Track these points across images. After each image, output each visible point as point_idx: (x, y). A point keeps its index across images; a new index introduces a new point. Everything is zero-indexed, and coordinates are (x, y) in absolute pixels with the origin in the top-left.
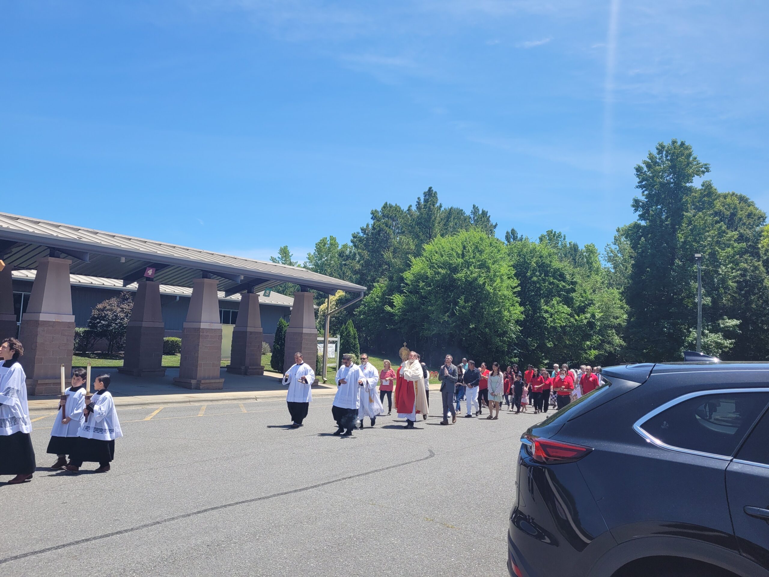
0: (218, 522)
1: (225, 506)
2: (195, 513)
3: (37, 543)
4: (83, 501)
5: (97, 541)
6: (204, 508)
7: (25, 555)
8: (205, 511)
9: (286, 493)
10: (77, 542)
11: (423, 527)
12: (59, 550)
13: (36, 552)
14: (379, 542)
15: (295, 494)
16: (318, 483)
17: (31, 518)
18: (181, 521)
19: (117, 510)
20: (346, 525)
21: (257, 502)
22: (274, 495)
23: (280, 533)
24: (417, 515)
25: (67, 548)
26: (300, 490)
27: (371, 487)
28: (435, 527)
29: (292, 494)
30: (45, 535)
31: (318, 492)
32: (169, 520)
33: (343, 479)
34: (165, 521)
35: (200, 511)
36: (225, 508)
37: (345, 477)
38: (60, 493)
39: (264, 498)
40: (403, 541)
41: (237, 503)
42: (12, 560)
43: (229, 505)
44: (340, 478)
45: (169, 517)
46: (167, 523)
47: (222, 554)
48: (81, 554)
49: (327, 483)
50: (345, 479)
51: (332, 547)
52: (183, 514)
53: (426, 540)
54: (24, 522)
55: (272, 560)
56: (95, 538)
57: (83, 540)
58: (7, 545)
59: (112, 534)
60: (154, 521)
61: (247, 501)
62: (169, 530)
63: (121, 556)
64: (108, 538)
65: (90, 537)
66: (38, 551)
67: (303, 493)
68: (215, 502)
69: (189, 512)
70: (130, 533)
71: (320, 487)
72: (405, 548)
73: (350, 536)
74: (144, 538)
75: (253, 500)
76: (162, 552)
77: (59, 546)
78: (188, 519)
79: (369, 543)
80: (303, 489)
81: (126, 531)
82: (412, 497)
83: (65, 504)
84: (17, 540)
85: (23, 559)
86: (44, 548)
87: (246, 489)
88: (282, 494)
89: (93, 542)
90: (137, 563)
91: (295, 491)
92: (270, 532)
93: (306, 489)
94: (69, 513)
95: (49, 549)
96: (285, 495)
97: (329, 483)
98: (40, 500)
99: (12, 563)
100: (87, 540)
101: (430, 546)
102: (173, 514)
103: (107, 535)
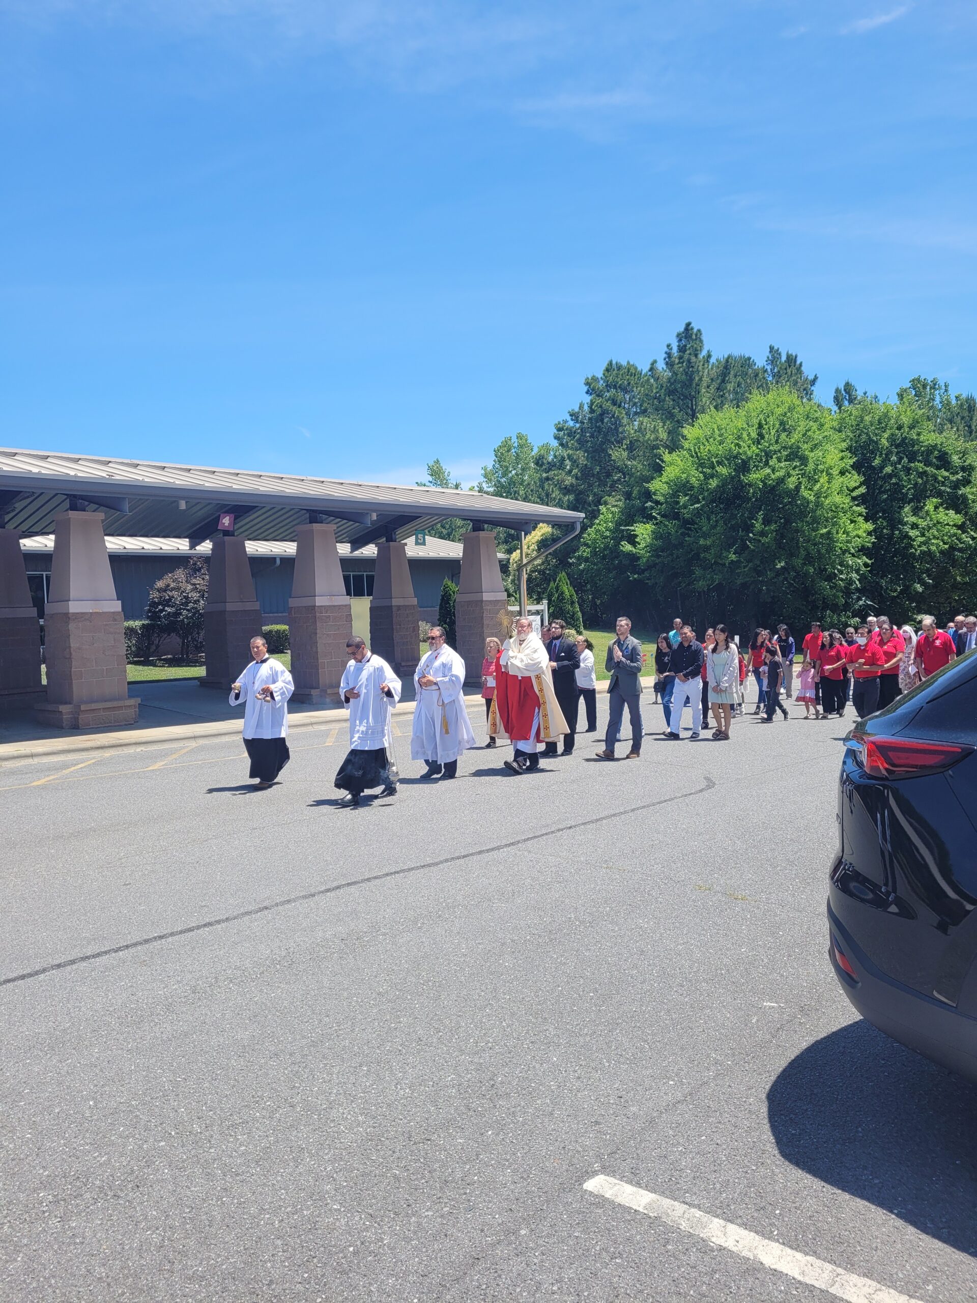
0: (358, 903)
1: (369, 880)
2: (322, 892)
3: (89, 943)
4: (154, 881)
5: (176, 938)
6: (335, 884)
7: (73, 962)
8: (338, 887)
9: (464, 857)
10: (147, 941)
11: (693, 901)
12: (121, 953)
13: (88, 958)
14: (617, 925)
15: (479, 857)
16: (517, 839)
17: (80, 909)
18: (301, 904)
19: (204, 892)
20: (563, 902)
21: (418, 871)
22: (447, 861)
23: (456, 917)
24: (683, 881)
25: (132, 950)
26: (488, 851)
27: (606, 841)
28: (714, 899)
29: (475, 857)
30: (100, 933)
31: (518, 852)
32: (283, 903)
33: (559, 830)
34: (277, 905)
35: (330, 889)
36: (368, 883)
37: (561, 827)
38: (120, 870)
39: (429, 865)
40: (658, 923)
41: (387, 875)
42: (53, 969)
43: (375, 878)
44: (553, 829)
45: (282, 899)
46: (280, 908)
47: (364, 951)
48: (152, 958)
49: (531, 838)
50: (562, 830)
51: (540, 936)
52: (304, 893)
53: (698, 921)
54: (70, 915)
55: (442, 958)
56: (172, 934)
57: (155, 938)
58: (46, 948)
59: (198, 927)
60: (260, 906)
61: (403, 871)
62: (282, 918)
63: (212, 958)
64: (191, 934)
65: (166, 932)
66: (91, 955)
67: (493, 855)
68: (352, 875)
69: (313, 891)
70: (223, 925)
71: (520, 845)
72: (661, 935)
73: (570, 918)
74: (246, 931)
75: (412, 869)
76: (272, 951)
77: (120, 948)
78: (312, 902)
79: (601, 928)
80: (493, 849)
81: (218, 922)
82: (674, 855)
83: (128, 887)
84: (60, 940)
85: (69, 968)
86: (99, 951)
87: (401, 852)
88: (458, 858)
89: (170, 939)
90: (235, 969)
91: (480, 852)
92: (440, 916)
93: (498, 848)
94: (134, 899)
95: (106, 953)
96: (463, 860)
97: (535, 837)
98: (92, 882)
99: (53, 974)
100: (161, 937)
101: (704, 930)
102: (289, 894)
103: (190, 928)
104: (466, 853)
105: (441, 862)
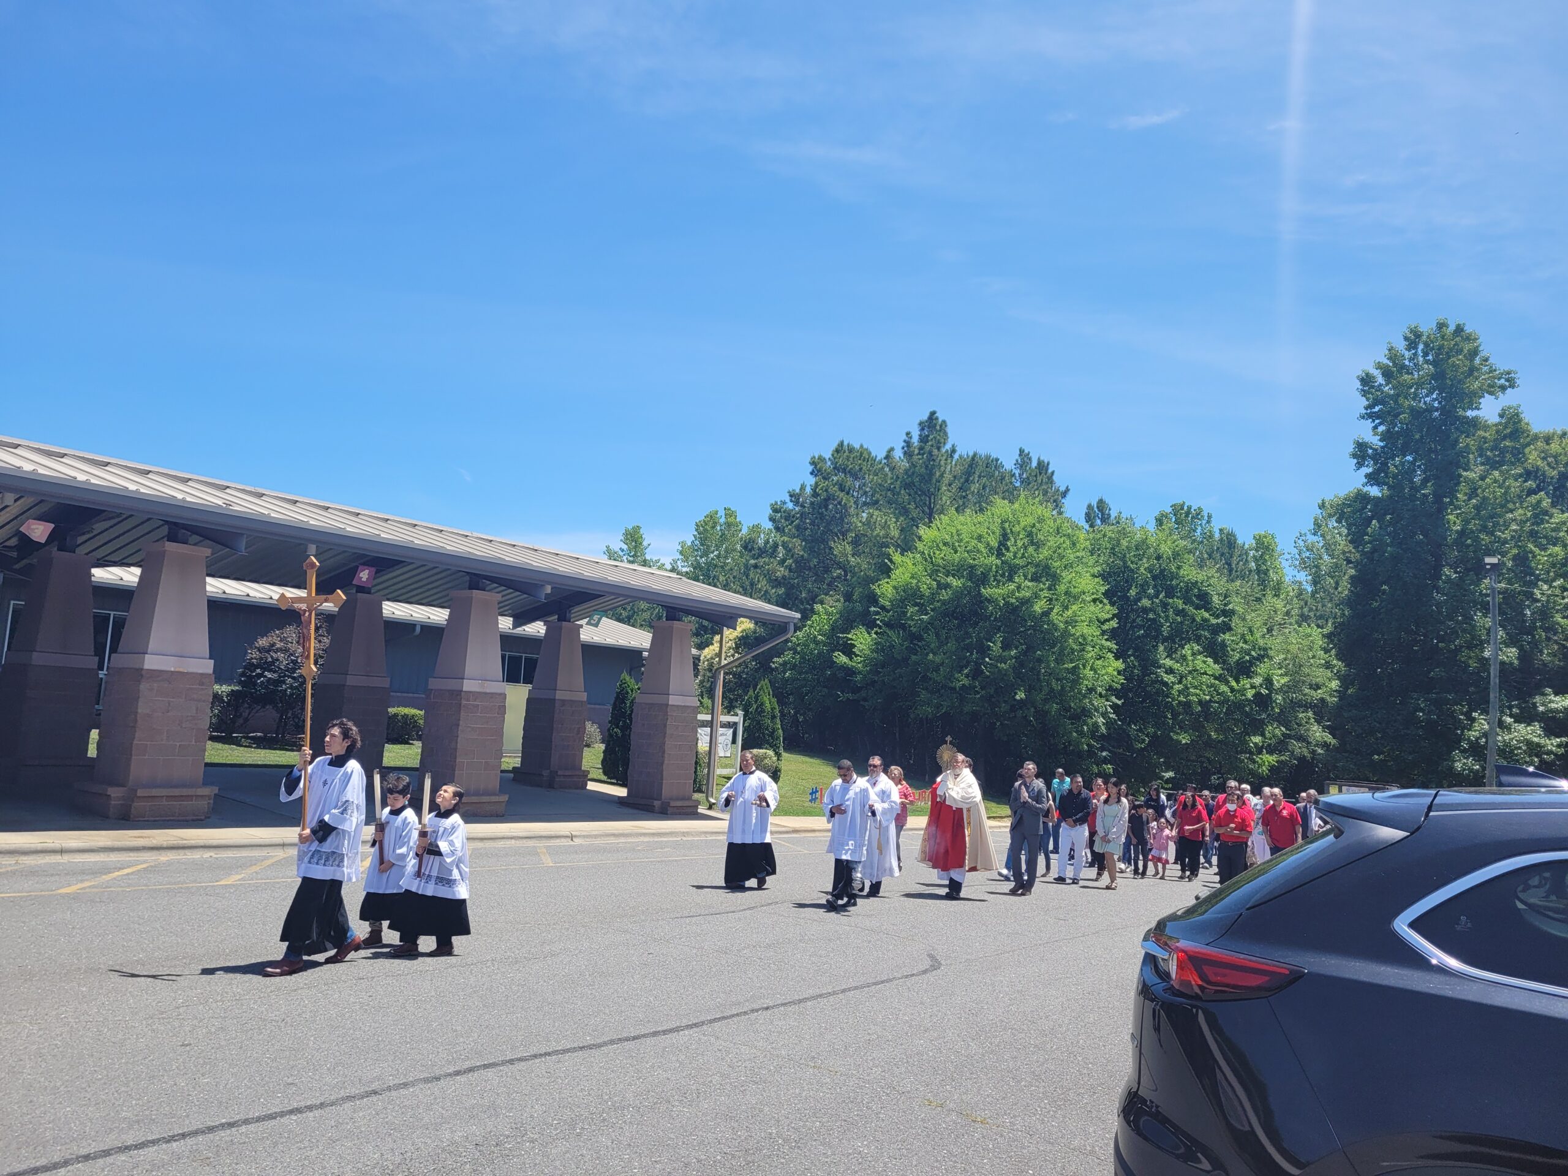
0: (498, 1094)
1: (511, 1062)
2: (450, 1075)
3: (130, 1127)
4: (223, 1043)
5: (252, 1127)
6: (467, 1064)
7: (106, 1153)
8: (471, 1070)
9: (635, 1038)
10: (211, 1129)
11: (922, 1120)
12: (174, 1144)
13: (128, 1148)
14: (830, 1148)
15: (653, 1040)
16: (702, 1019)
17: (119, 1076)
18: (422, 1089)
19: (291, 1063)
20: (761, 1111)
21: (576, 1054)
22: (612, 1042)
23: (625, 1122)
24: (909, 1092)
25: (189, 1141)
26: (665, 1032)
27: (812, 1031)
28: (948, 1119)
29: (648, 1040)
30: (147, 1113)
31: (702, 1037)
32: (398, 1087)
33: (753, 1011)
34: (389, 1089)
35: (460, 1071)
36: (510, 1066)
37: (756, 1006)
38: (177, 1024)
39: (590, 1047)
40: (881, 1149)
41: (535, 1056)
42: (79, 1162)
43: (520, 1060)
44: (745, 1009)
45: (397, 1081)
46: (394, 1093)
47: (505, 1163)
48: (218, 1154)
49: (719, 1019)
50: (757, 1011)
51: (733, 1156)
52: (426, 1075)
53: (929, 1148)
54: (105, 1084)
56: (246, 1122)
57: (223, 1125)
58: (70, 1129)
59: (282, 1114)
60: (367, 1089)
61: (556, 1052)
62: (397, 1108)
63: (300, 1160)
64: (273, 1122)
65: (237, 1118)
66: (132, 1145)
67: (671, 1039)
68: (490, 1053)
69: (438, 1073)
70: (317, 1113)
71: (705, 1027)
72: (885, 1164)
73: (770, 1134)
74: (347, 1123)
75: (568, 1051)
76: (382, 1155)
77: (174, 1136)
78: (436, 1088)
79: (810, 1150)
80: (671, 1031)
81: (310, 1108)
82: (896, 1055)
83: (188, 1048)
84: (91, 1120)
85: (101, 1161)
86: (144, 1139)
87: (554, 1026)
88: (627, 1039)
89: (243, 1129)
91: (655, 1034)
92: (604, 1120)
93: (677, 1030)
94: (196, 1066)
95: (154, 1142)
96: (633, 1042)
97: (724, 1018)
98: (137, 1038)
99: (78, 1169)
100: (231, 1125)
101: (937, 1161)
102: (405, 1075)
103: (271, 1115)
104: (637, 1033)
105: (605, 1044)
